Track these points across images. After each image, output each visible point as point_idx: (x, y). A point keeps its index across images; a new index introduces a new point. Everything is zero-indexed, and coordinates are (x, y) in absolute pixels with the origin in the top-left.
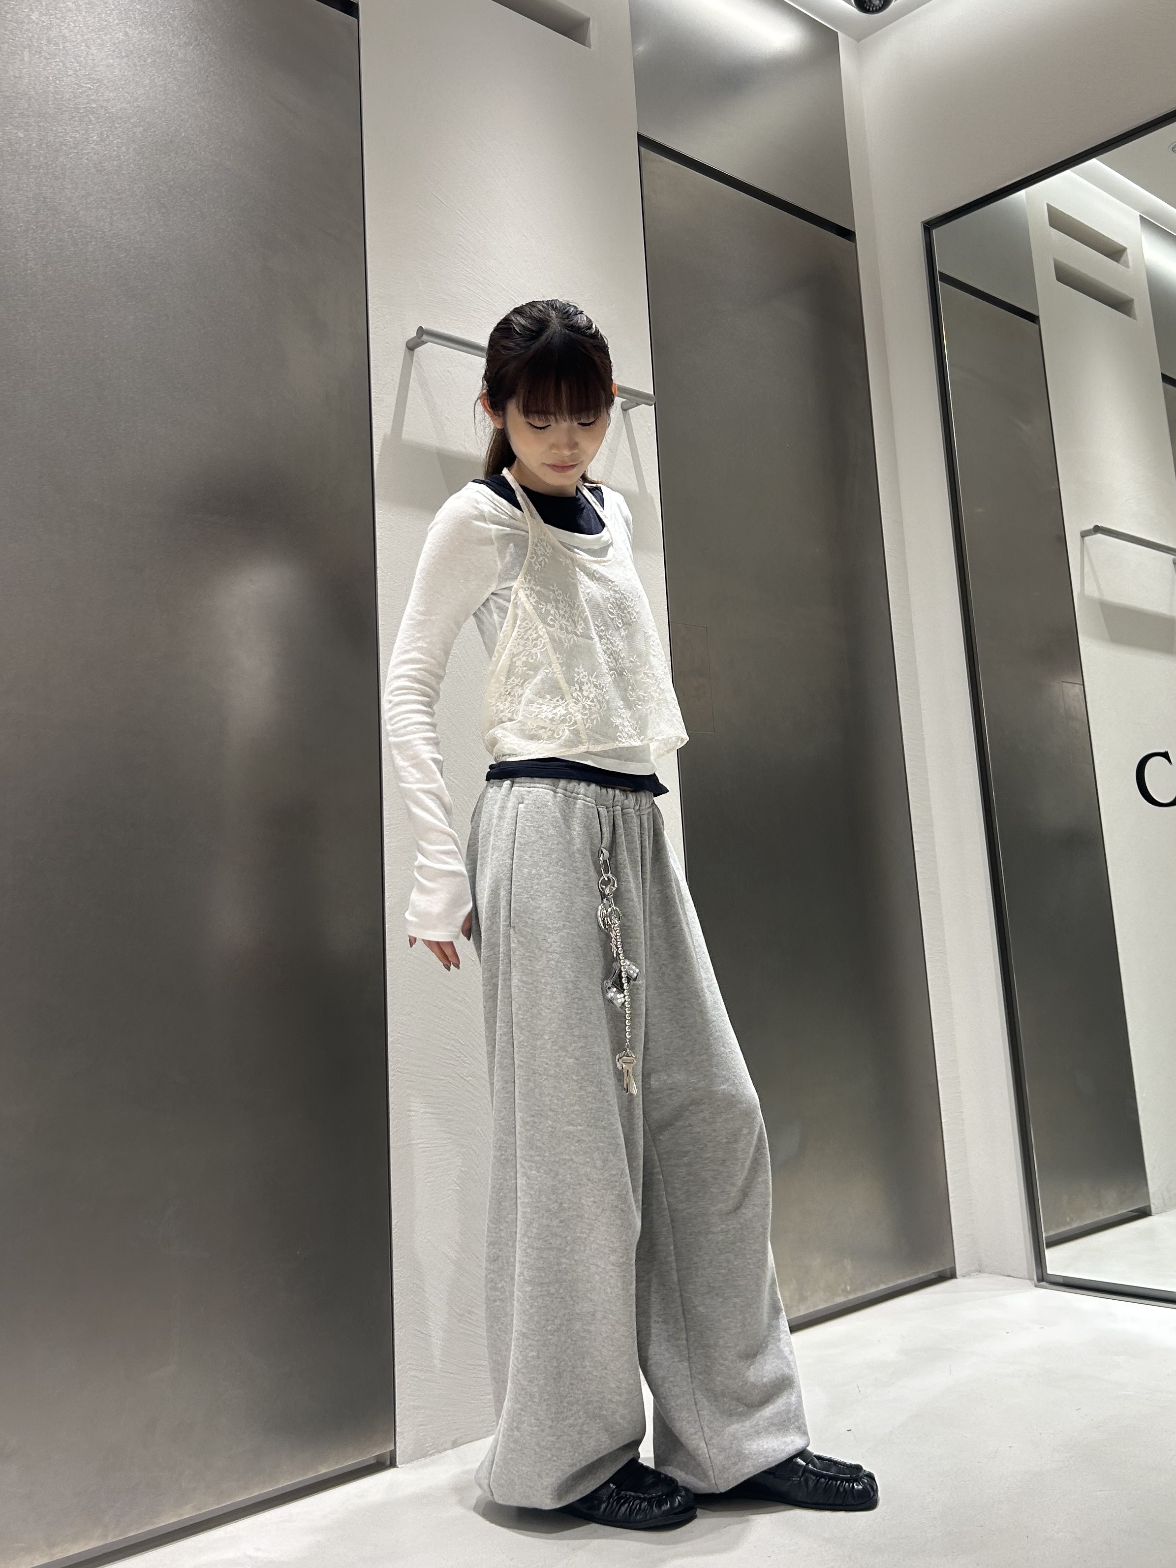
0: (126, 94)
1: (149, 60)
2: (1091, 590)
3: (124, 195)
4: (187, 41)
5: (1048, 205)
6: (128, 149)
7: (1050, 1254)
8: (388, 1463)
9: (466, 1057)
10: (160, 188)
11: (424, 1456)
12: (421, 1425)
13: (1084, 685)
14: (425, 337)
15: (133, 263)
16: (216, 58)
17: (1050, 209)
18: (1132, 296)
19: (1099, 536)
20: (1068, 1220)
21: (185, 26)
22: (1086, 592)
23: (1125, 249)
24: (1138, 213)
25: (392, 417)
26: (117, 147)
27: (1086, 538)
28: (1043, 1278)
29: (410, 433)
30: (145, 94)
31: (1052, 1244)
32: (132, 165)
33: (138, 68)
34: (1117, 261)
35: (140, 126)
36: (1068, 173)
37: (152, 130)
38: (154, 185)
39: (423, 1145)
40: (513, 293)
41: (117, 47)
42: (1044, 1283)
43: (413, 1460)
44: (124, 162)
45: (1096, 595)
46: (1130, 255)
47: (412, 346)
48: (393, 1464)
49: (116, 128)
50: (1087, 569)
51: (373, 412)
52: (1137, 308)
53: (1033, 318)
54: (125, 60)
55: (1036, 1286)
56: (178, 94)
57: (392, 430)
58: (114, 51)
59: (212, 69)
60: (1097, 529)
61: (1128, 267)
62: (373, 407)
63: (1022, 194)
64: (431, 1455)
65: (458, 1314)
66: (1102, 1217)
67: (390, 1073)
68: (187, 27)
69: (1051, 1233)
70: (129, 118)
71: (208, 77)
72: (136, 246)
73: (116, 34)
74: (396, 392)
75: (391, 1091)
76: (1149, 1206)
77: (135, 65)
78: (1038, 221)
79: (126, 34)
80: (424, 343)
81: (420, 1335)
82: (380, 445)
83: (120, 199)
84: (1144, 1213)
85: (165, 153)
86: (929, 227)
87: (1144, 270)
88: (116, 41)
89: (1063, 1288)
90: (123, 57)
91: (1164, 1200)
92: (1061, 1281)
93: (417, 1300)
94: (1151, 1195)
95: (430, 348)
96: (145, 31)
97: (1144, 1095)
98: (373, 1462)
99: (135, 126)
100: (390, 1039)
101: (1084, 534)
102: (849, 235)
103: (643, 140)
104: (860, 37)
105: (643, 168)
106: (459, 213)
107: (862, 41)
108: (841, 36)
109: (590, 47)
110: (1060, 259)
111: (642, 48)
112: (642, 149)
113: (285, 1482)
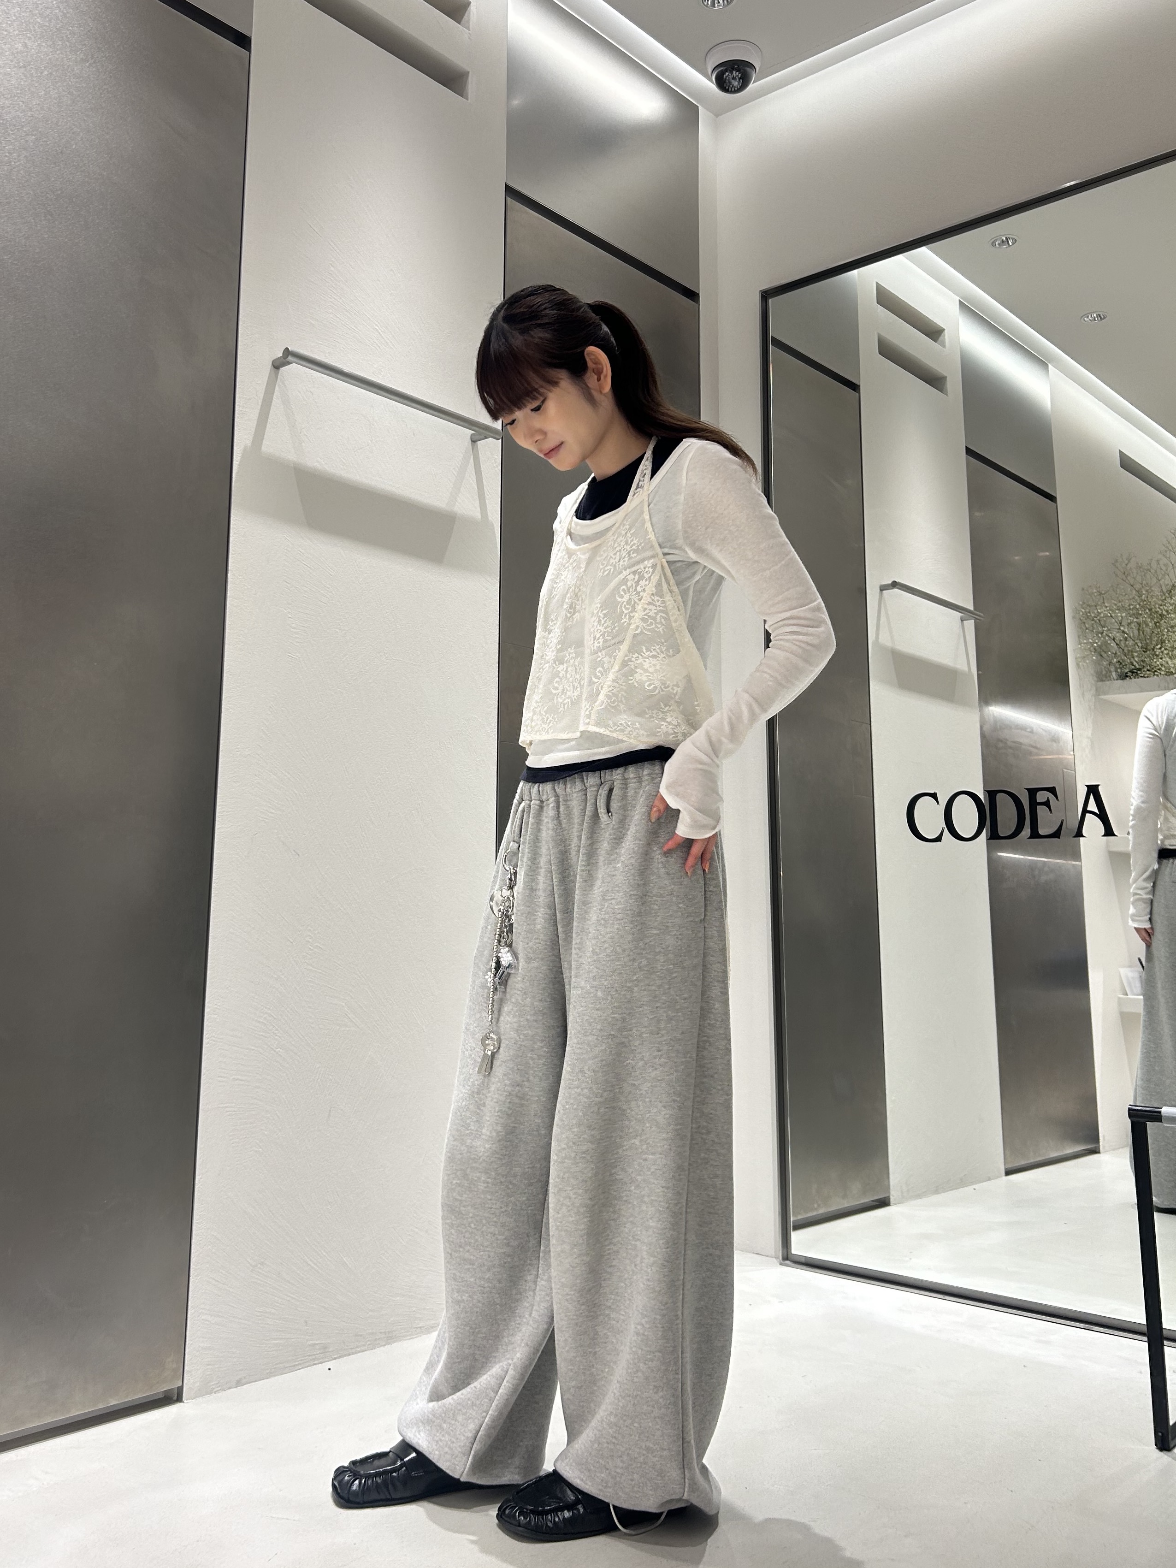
0: (21, 103)
1: (46, 73)
2: (884, 637)
3: (12, 200)
4: (84, 58)
5: (877, 283)
6: (19, 156)
7: (796, 1237)
8: (175, 1398)
9: (277, 1030)
10: (48, 195)
11: (211, 1392)
12: (209, 1365)
13: (870, 725)
14: (290, 358)
15: (16, 265)
16: (111, 77)
17: (879, 287)
18: (945, 374)
19: (895, 591)
20: (816, 1206)
21: (83, 43)
22: (880, 642)
23: (944, 330)
24: (958, 298)
25: (253, 430)
26: (9, 153)
27: (884, 592)
28: (788, 1257)
29: (269, 446)
30: (39, 104)
31: (798, 1226)
32: (22, 172)
33: (35, 79)
34: (935, 341)
35: (32, 135)
37: (44, 139)
38: (42, 193)
39: (230, 1109)
40: (377, 323)
41: (15, 57)
42: (788, 1262)
43: (199, 1397)
44: (14, 168)
45: (889, 644)
46: (947, 336)
47: (277, 365)
48: (179, 1399)
49: (9, 134)
50: (883, 621)
51: (236, 424)
52: (949, 385)
53: (854, 387)
54: (22, 70)
55: (781, 1264)
56: (71, 108)
57: (253, 442)
58: (12, 61)
59: (105, 87)
60: (894, 585)
61: (944, 346)
62: (236, 420)
63: (855, 272)
64: (215, 1392)
65: (251, 1265)
66: (846, 1205)
67: (205, 1041)
68: (85, 44)
69: (800, 1217)
70: (23, 126)
71: (101, 94)
72: (21, 249)
73: (15, 44)
74: (259, 408)
75: (204, 1057)
76: (889, 1198)
77: (31, 75)
78: (867, 298)
79: (25, 45)
80: (289, 363)
81: (214, 1282)
82: (240, 455)
83: (8, 203)
84: (883, 1203)
85: (55, 163)
86: (766, 296)
87: (959, 353)
88: (15, 51)
89: (804, 1267)
90: (20, 67)
91: (902, 1192)
92: (803, 1260)
93: (214, 1250)
94: (891, 1187)
95: (294, 369)
96: (44, 44)
97: (893, 1098)
98: (161, 1396)
99: (28, 135)
100: (207, 1010)
101: (883, 588)
102: (693, 296)
103: (510, 191)
104: (718, 112)
105: (508, 217)
106: (332, 243)
107: (721, 117)
108: (700, 108)
109: (467, 99)
110: (883, 334)
111: (516, 102)
112: (509, 199)
113: (76, 1412)
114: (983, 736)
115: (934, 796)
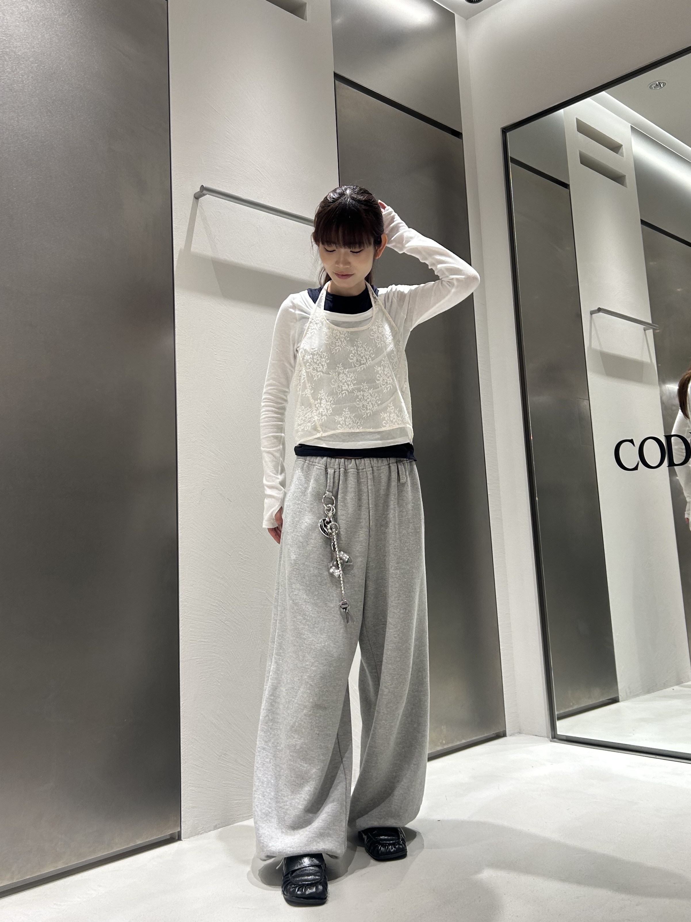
0: (27, 44)
1: (41, 23)
2: (595, 345)
3: (26, 105)
4: (64, 12)
5: (577, 119)
6: (28, 77)
7: (559, 724)
8: (177, 838)
9: (224, 610)
10: (48, 100)
11: (198, 834)
12: (196, 817)
13: (589, 400)
14: (205, 192)
15: (31, 145)
16: (81, 23)
17: (578, 121)
18: (625, 174)
19: (601, 314)
20: (571, 704)
21: (63, 3)
22: (592, 346)
23: (622, 145)
24: (630, 125)
25: (185, 238)
26: (22, 76)
27: (593, 315)
28: (555, 737)
29: (196, 248)
30: (38, 44)
31: (560, 718)
32: (30, 87)
33: (34, 28)
34: (617, 153)
35: (35, 63)
36: (588, 100)
37: (43, 66)
38: (44, 99)
39: (198, 660)
40: (258, 166)
41: (21, 15)
42: (555, 740)
43: (191, 837)
44: (26, 84)
45: (598, 348)
46: (624, 149)
47: (197, 197)
48: (179, 839)
49: (21, 64)
50: (593, 332)
51: (174, 235)
52: (627, 181)
53: (566, 186)
54: (27, 23)
55: (551, 741)
56: (58, 45)
57: (185, 245)
58: (19, 18)
59: (78, 30)
60: (599, 310)
61: (623, 156)
62: (174, 233)
63: (562, 111)
64: (201, 834)
65: (218, 755)
66: (591, 703)
69: (562, 712)
70: (29, 58)
71: (76, 34)
72: (33, 135)
73: (21, 7)
74: (188, 224)
76: (618, 697)
77: (32, 26)
78: (571, 129)
79: (27, 7)
80: (204, 195)
81: (196, 766)
82: (178, 255)
83: (24, 107)
84: (615, 701)
85: (50, 80)
86: (505, 131)
87: (633, 160)
88: (21, 12)
89: (566, 742)
90: (25, 21)
91: (626, 693)
92: (565, 738)
93: (194, 747)
94: (619, 691)
95: (208, 198)
96: (38, 6)
97: (618, 634)
98: (168, 837)
99: (32, 63)
100: (180, 600)
101: (592, 313)
102: (458, 134)
103: (337, 76)
104: (467, 16)
105: (337, 93)
106: (227, 118)
107: (469, 19)
108: (456, 16)
109: (306, 20)
110: (584, 151)
111: (338, 21)
112: (337, 82)
113: (117, 849)
114: (662, 403)
115: (631, 441)
